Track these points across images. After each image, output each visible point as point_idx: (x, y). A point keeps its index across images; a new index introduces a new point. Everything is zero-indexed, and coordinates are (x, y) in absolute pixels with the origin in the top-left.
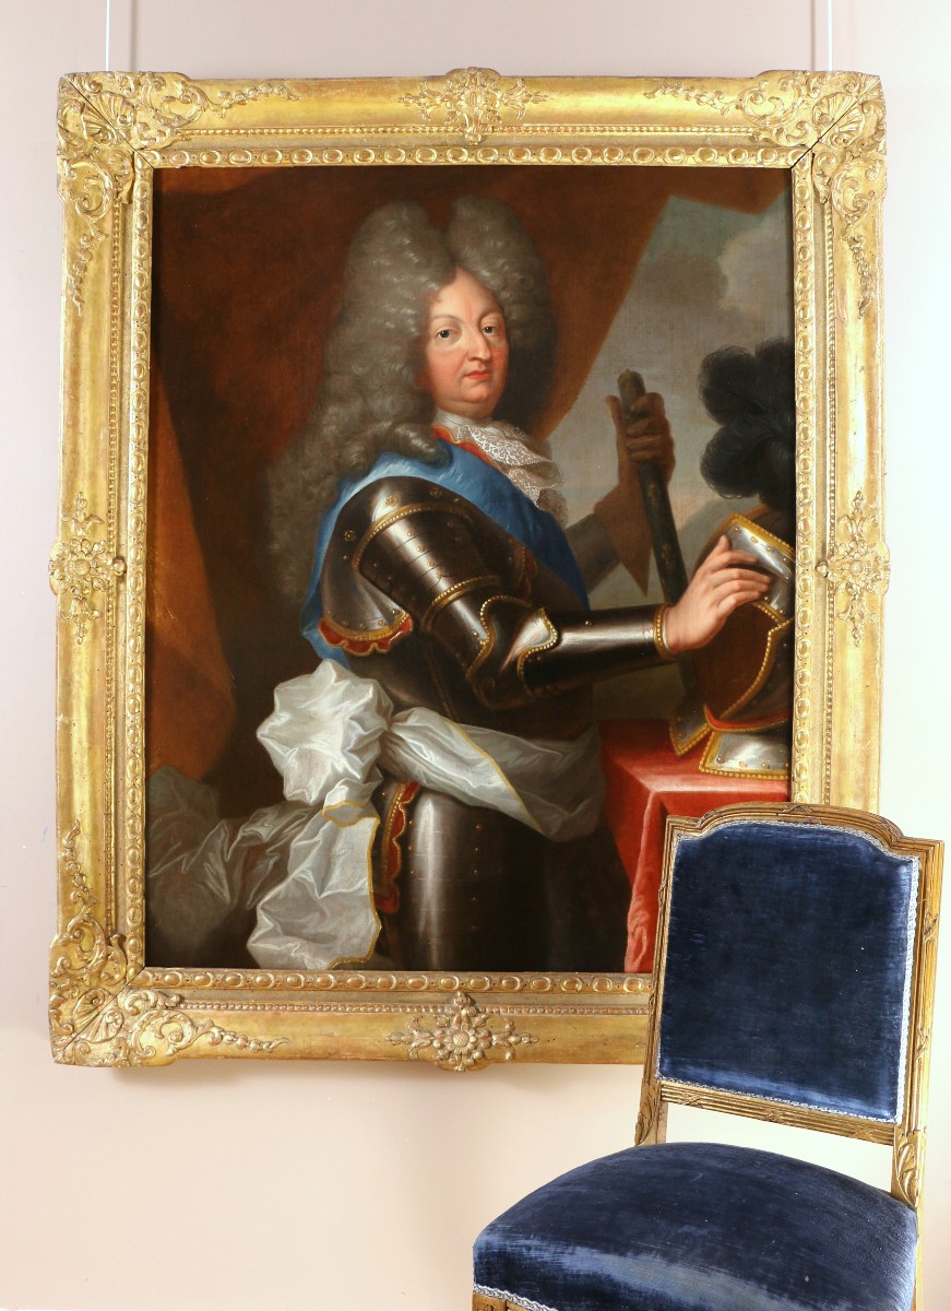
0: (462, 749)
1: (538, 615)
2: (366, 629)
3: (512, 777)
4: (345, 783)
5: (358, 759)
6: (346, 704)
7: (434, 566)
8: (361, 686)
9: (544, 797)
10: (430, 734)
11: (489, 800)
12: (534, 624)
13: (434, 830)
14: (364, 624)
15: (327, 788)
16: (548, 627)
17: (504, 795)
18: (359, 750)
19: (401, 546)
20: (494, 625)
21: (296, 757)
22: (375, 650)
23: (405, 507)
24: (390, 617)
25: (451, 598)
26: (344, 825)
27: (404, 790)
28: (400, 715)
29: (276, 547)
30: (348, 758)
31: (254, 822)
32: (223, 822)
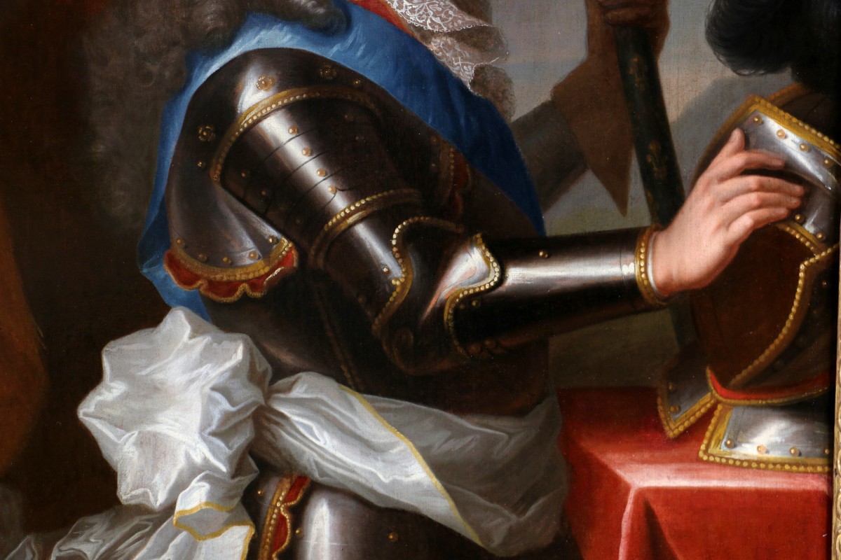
0: (368, 429)
1: (473, 243)
2: (233, 265)
3: (439, 467)
4: (205, 478)
5: (222, 444)
6: (204, 369)
7: (327, 176)
8: (226, 344)
9: (480, 493)
10: (324, 408)
11: (407, 499)
12: (467, 256)
13: (331, 541)
14: (229, 258)
15: (180, 486)
16: (487, 260)
17: (428, 492)
18: (224, 432)
19: (280, 147)
20: (412, 258)
21: (135, 444)
22: (245, 294)
23: (284, 93)
24: (265, 247)
25: (350, 220)
26: (204, 537)
27: (287, 486)
28: (282, 382)
29: (100, 148)
30: (209, 444)
31: (74, 537)
32: (28, 537)
